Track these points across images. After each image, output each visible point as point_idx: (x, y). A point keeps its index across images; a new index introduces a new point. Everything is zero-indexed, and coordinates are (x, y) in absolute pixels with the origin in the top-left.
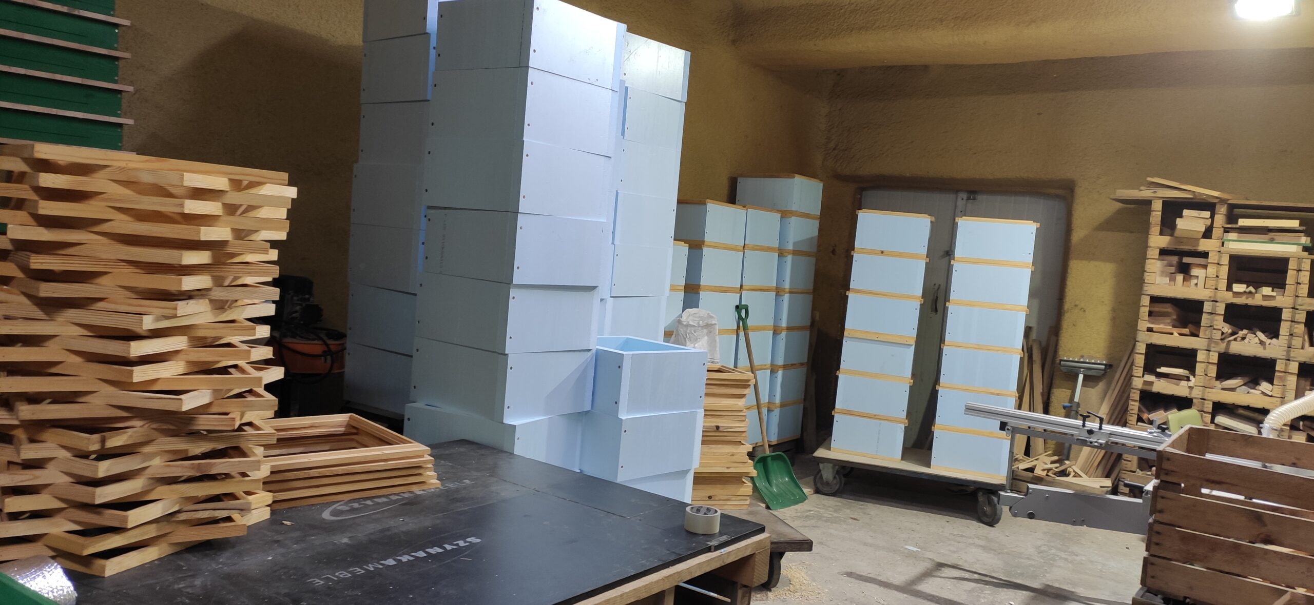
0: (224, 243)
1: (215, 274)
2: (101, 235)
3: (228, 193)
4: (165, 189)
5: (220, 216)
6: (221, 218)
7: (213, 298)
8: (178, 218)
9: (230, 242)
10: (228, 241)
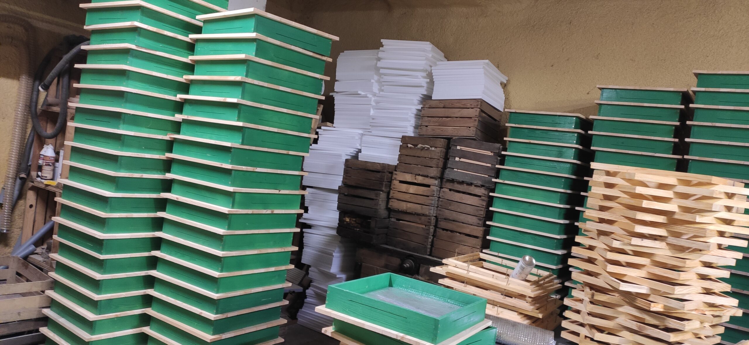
0: (673, 213)
1: (668, 229)
2: (620, 204)
3: (678, 186)
4: (645, 183)
5: (672, 198)
6: (673, 200)
7: (668, 242)
8: (651, 198)
9: (676, 213)
10: (675, 212)
